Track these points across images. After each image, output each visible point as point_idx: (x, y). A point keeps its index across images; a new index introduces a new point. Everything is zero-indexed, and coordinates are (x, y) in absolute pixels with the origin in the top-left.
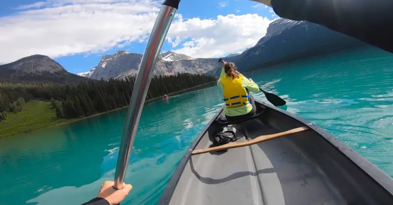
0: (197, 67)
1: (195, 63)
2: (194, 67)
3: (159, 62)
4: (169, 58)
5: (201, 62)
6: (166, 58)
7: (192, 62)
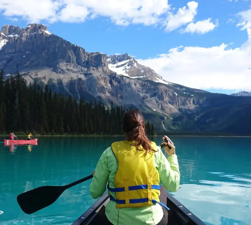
0: (166, 99)
1: (166, 91)
2: (161, 98)
3: (100, 69)
4: (123, 67)
5: (176, 91)
6: (118, 67)
7: (161, 87)
